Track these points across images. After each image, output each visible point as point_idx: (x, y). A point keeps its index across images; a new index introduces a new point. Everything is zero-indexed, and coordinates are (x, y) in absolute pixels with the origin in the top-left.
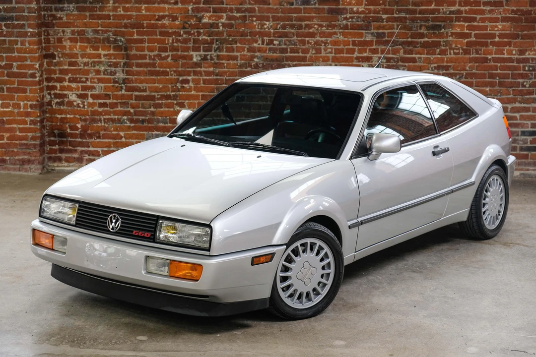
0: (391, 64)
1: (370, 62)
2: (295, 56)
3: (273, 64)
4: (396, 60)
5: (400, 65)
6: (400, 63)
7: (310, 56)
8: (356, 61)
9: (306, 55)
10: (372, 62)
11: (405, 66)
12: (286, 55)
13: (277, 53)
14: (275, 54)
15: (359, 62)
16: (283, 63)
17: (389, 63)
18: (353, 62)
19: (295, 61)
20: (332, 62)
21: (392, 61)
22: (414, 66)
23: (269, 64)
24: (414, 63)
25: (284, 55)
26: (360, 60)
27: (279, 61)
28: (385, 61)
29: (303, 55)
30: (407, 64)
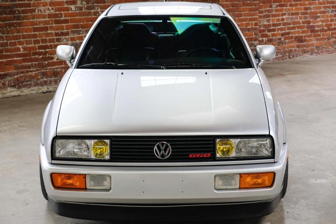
0: (90, 5)
1: (75, 5)
2: (22, 3)
3: (6, 11)
4: (92, 2)
5: (95, 6)
6: (95, 4)
7: (33, 3)
8: (66, 4)
9: (30, 2)
10: (77, 4)
11: (99, 6)
12: (15, 3)
13: (8, 2)
14: (7, 3)
15: (68, 5)
16: (14, 9)
17: (88, 5)
18: (64, 5)
19: (23, 7)
20: (49, 6)
21: (90, 3)
22: (105, 6)
23: (3, 11)
24: (104, 3)
25: (13, 3)
26: (69, 3)
27: (11, 8)
28: (85, 3)
29: (28, 2)
30: (100, 5)
